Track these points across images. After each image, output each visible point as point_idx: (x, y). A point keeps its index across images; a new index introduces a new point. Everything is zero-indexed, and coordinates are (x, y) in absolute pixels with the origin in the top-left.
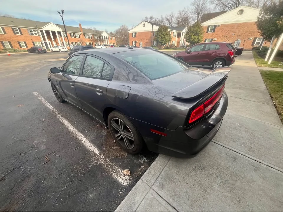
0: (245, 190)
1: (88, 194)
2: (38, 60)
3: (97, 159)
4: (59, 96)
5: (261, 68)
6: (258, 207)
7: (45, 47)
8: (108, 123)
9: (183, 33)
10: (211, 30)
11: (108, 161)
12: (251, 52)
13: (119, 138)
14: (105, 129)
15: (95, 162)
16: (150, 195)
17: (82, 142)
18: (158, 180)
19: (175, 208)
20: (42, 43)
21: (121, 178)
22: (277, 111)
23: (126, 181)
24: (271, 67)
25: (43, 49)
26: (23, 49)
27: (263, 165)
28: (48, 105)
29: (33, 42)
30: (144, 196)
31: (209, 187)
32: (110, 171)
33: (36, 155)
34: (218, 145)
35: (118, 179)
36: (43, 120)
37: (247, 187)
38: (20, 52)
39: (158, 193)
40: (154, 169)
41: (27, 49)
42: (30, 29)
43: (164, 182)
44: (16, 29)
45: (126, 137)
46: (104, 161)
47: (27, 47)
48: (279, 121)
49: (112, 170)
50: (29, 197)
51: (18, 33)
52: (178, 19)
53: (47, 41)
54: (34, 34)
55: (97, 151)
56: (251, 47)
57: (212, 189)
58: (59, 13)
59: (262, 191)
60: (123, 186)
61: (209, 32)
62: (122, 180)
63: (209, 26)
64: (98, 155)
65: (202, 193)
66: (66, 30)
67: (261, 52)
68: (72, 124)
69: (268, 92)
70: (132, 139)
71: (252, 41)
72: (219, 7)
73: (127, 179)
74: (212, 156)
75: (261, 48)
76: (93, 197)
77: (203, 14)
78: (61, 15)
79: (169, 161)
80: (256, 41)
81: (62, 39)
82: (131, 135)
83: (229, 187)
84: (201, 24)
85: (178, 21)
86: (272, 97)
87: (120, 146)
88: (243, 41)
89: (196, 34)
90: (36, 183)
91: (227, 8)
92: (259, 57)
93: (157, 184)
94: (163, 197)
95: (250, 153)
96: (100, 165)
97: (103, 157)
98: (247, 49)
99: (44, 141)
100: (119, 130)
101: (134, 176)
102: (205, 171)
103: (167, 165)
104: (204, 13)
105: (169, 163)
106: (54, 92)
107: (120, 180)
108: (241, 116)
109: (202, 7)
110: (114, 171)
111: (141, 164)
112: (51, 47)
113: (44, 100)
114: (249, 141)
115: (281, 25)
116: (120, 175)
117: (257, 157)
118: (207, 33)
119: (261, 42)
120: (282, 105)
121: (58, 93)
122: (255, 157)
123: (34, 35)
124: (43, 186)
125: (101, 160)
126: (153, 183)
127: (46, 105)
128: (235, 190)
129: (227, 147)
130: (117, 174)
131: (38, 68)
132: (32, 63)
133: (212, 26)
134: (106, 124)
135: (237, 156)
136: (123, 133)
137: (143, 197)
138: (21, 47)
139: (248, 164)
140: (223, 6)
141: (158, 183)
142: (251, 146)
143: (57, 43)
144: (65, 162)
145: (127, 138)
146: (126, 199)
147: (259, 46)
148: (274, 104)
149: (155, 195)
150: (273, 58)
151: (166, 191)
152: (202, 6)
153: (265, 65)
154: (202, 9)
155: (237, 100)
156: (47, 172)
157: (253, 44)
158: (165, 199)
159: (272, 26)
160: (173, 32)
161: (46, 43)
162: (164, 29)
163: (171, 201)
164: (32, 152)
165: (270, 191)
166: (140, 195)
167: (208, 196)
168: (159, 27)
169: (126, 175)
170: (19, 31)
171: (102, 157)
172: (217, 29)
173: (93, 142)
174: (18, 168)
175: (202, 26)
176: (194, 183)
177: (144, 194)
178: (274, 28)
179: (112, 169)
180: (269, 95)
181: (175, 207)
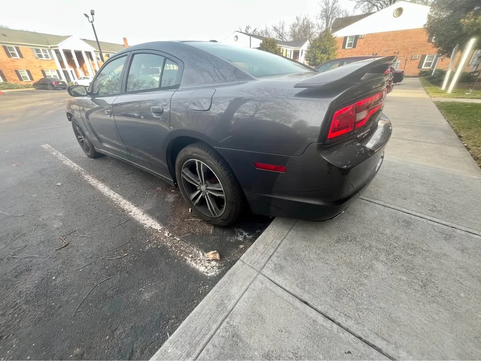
0: (432, 269)
1: (140, 293)
2: (51, 99)
3: (157, 239)
4: (88, 145)
5: (437, 99)
6: (458, 295)
7: (64, 79)
8: (177, 173)
9: (302, 51)
10: (350, 45)
11: (178, 241)
12: (418, 78)
13: (197, 201)
14: (172, 193)
15: (154, 244)
16: (257, 283)
17: (130, 213)
18: (271, 260)
19: (306, 303)
20: (58, 71)
21: (202, 265)
22: (472, 155)
23: (211, 269)
24: (453, 97)
25: (62, 82)
26: (26, 83)
27: (459, 231)
28: (69, 162)
29: (43, 72)
30: (248, 285)
31: (367, 267)
32: (182, 255)
33: (43, 237)
34: (377, 205)
35: (197, 267)
36: (58, 184)
37: (434, 265)
38: (20, 88)
39: (273, 280)
40: (263, 243)
41: (32, 83)
42: (37, 48)
43: (283, 263)
44: (11, 49)
45: (209, 194)
46: (171, 240)
47: (32, 79)
48: (476, 168)
49: (187, 254)
50: (27, 302)
51: (14, 55)
52: (293, 27)
53: (68, 68)
54: (44, 56)
55: (157, 226)
56: (417, 71)
57: (373, 270)
58: (86, 15)
59: (462, 270)
60: (208, 277)
61: (346, 47)
62: (205, 267)
63: (346, 38)
64: (160, 231)
65: (354, 276)
66: (100, 50)
67: (433, 77)
68: (112, 187)
69: (453, 130)
70: (221, 195)
71: (419, 60)
72: (362, 6)
73: (213, 266)
74: (367, 221)
75: (433, 72)
76: (152, 297)
77: (335, 18)
78: (91, 19)
79: (290, 231)
80: (425, 61)
81: (93, 65)
82: (220, 188)
83: (403, 265)
84: (333, 34)
85: (294, 32)
86: (460, 137)
87: (200, 216)
88: (404, 61)
89: (325, 51)
90: (43, 280)
91: (375, 8)
92: (432, 85)
93: (271, 265)
94: (283, 286)
95: (434, 214)
96: (164, 247)
97: (168, 234)
98: (410, 75)
99: (58, 215)
100: (195, 183)
101: (227, 262)
102: (357, 243)
103: (288, 237)
104: (337, 17)
105: (290, 233)
106: (79, 139)
107: (202, 269)
108: (411, 163)
109: (334, 6)
110: (190, 256)
111: (240, 243)
112: (74, 79)
113: (60, 155)
114: (430, 197)
115: (467, 26)
116: (201, 261)
117: (448, 220)
118: (344, 50)
119: (433, 62)
120: (479, 147)
121: (86, 141)
122: (443, 219)
123: (44, 58)
124: (56, 284)
125: (164, 240)
126: (263, 264)
127: (64, 162)
128: (413, 270)
129: (393, 206)
130: (195, 260)
131: (52, 111)
132: (41, 104)
133: (351, 37)
134: (173, 179)
135: (411, 219)
136: (203, 188)
137: (245, 287)
138: (21, 79)
139: (433, 230)
140: (368, 5)
141: (273, 265)
142: (434, 204)
143: (85, 72)
144: (99, 246)
145: (212, 196)
146: (214, 291)
147: (430, 69)
148: (465, 146)
149: (268, 284)
150: (455, 85)
151: (287, 277)
152: (334, 4)
153: (443, 95)
154: (334, 10)
155: (400, 141)
156: (63, 263)
157: (420, 67)
158: (287, 288)
159: (452, 29)
160: (286, 50)
161: (65, 73)
162: (271, 43)
163: (298, 292)
164: (35, 232)
165: (476, 269)
166: (240, 284)
167: (366, 281)
168: (261, 41)
169: (213, 260)
170: (16, 52)
171: (166, 235)
172: (360, 42)
173: (150, 213)
174: (8, 259)
175: (334, 38)
176: (338, 262)
177: (248, 283)
178: (455, 32)
179: (186, 252)
180: (455, 134)
181: (306, 301)
